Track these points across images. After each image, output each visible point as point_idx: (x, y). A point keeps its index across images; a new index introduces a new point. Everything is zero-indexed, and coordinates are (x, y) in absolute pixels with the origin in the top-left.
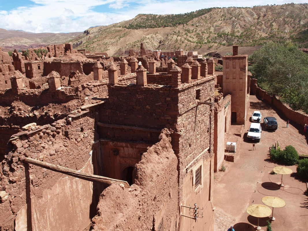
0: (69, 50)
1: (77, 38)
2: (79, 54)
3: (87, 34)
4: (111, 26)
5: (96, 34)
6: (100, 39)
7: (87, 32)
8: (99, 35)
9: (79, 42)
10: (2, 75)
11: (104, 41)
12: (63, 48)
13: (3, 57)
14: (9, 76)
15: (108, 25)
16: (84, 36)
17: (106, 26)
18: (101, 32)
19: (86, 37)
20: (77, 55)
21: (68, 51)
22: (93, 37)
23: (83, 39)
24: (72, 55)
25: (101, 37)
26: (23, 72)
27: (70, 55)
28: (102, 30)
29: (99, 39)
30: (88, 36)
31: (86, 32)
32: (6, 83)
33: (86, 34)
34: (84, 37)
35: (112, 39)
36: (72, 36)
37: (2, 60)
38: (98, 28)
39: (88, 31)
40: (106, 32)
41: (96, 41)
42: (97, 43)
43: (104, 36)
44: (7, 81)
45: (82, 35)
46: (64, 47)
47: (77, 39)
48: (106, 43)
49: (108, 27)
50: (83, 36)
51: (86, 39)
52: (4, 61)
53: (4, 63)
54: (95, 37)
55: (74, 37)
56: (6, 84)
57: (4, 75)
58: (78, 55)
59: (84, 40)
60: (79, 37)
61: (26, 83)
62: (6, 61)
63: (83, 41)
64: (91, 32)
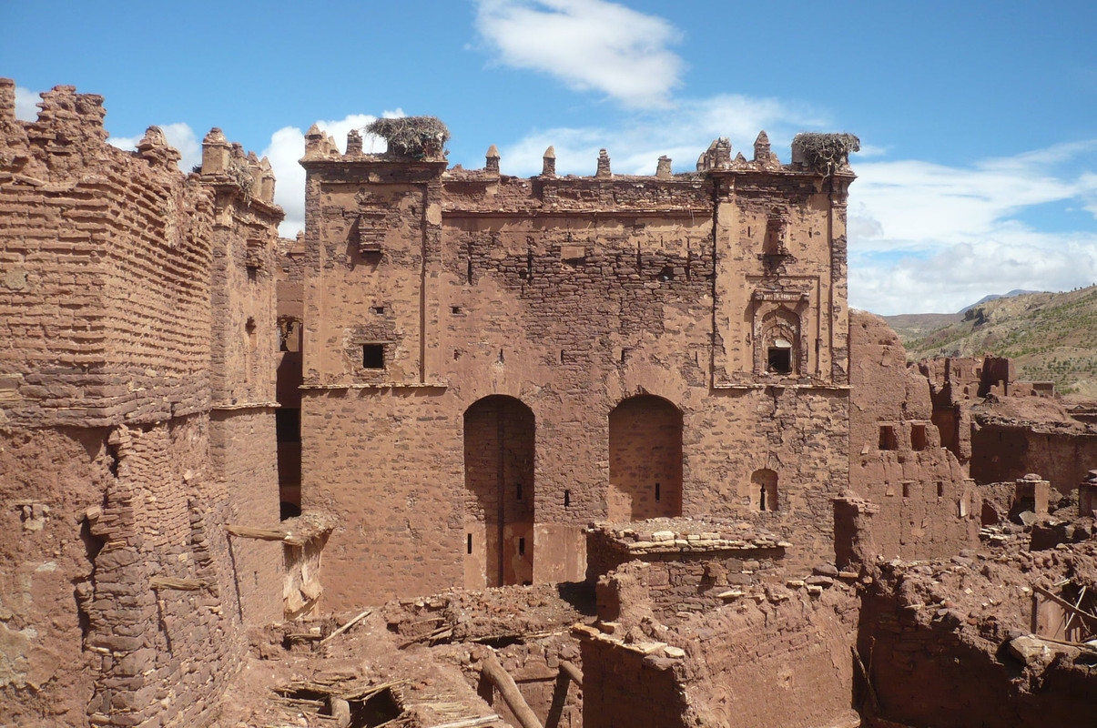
0: (1001, 382)
1: (934, 336)
2: (1050, 403)
3: (976, 324)
4: (1084, 294)
5: (1019, 323)
6: (1036, 346)
7: (976, 316)
8: (1032, 331)
9: (943, 351)
10: (896, 460)
11: (1055, 354)
12: (974, 372)
13: (907, 394)
14: (919, 467)
15: (1068, 291)
16: (964, 332)
17: (1062, 295)
18: (1040, 316)
19: (975, 334)
20: (1038, 406)
21: (997, 385)
22: (1005, 336)
23: (962, 341)
24: (1019, 404)
25: (1041, 339)
26: (963, 457)
27: (1012, 402)
28: (1041, 307)
29: (1030, 346)
30: (984, 333)
31: (975, 313)
32: (905, 494)
33: (973, 322)
34: (964, 334)
35: (1089, 347)
36: (910, 329)
37: (904, 405)
38: (1025, 300)
39: (981, 310)
40: (1061, 318)
41: (1019, 351)
42: (1023, 360)
43: (1053, 334)
44: (909, 487)
45: (956, 326)
46: (978, 370)
47: (933, 341)
48: (1065, 363)
49: (1070, 299)
50: (961, 330)
51: (976, 342)
52: (910, 409)
53: (908, 417)
54: (1014, 335)
55: (916, 331)
56: (906, 500)
57: (901, 460)
58: (1044, 405)
59: (965, 346)
60: (945, 335)
61: (972, 501)
62: (916, 406)
63: (961, 349)
64: (993, 315)
